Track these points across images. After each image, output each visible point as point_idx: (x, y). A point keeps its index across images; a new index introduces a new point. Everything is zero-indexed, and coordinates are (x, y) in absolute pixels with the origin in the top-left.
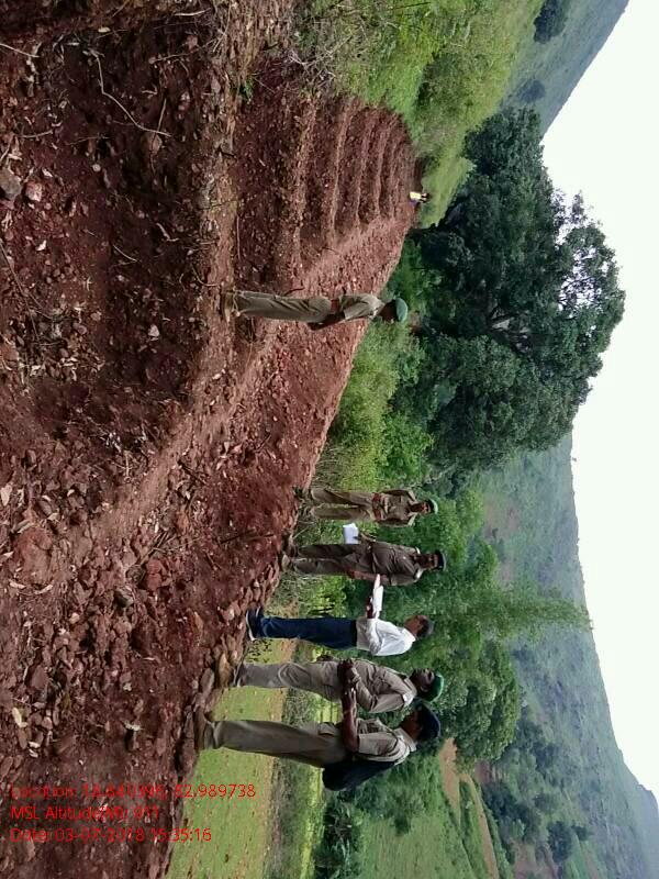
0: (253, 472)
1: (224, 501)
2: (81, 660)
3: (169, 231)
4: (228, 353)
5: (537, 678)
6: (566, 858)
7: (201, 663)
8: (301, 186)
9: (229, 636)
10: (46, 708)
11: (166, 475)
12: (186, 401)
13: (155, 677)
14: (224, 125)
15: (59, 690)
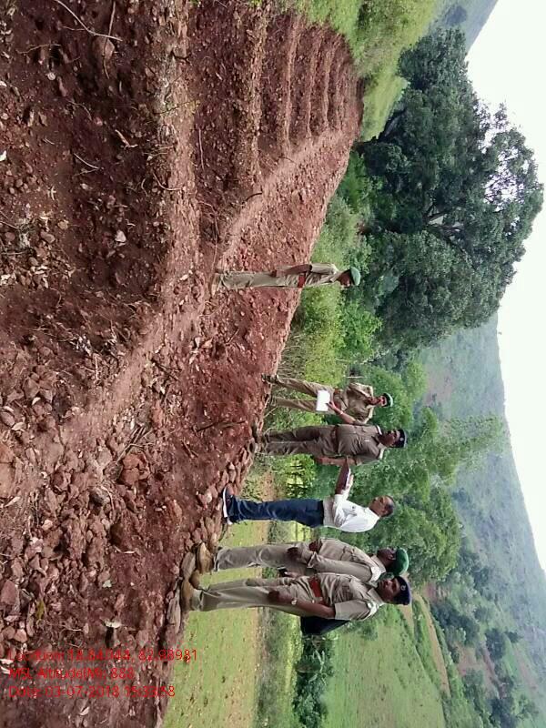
0: (223, 364)
1: (198, 393)
2: (56, 566)
3: (127, 137)
4: (194, 255)
5: (473, 515)
6: (501, 657)
7: (181, 548)
8: (256, 97)
9: (207, 518)
10: (20, 620)
11: (138, 374)
12: (155, 301)
13: (135, 569)
14: (175, 28)
15: (32, 601)
